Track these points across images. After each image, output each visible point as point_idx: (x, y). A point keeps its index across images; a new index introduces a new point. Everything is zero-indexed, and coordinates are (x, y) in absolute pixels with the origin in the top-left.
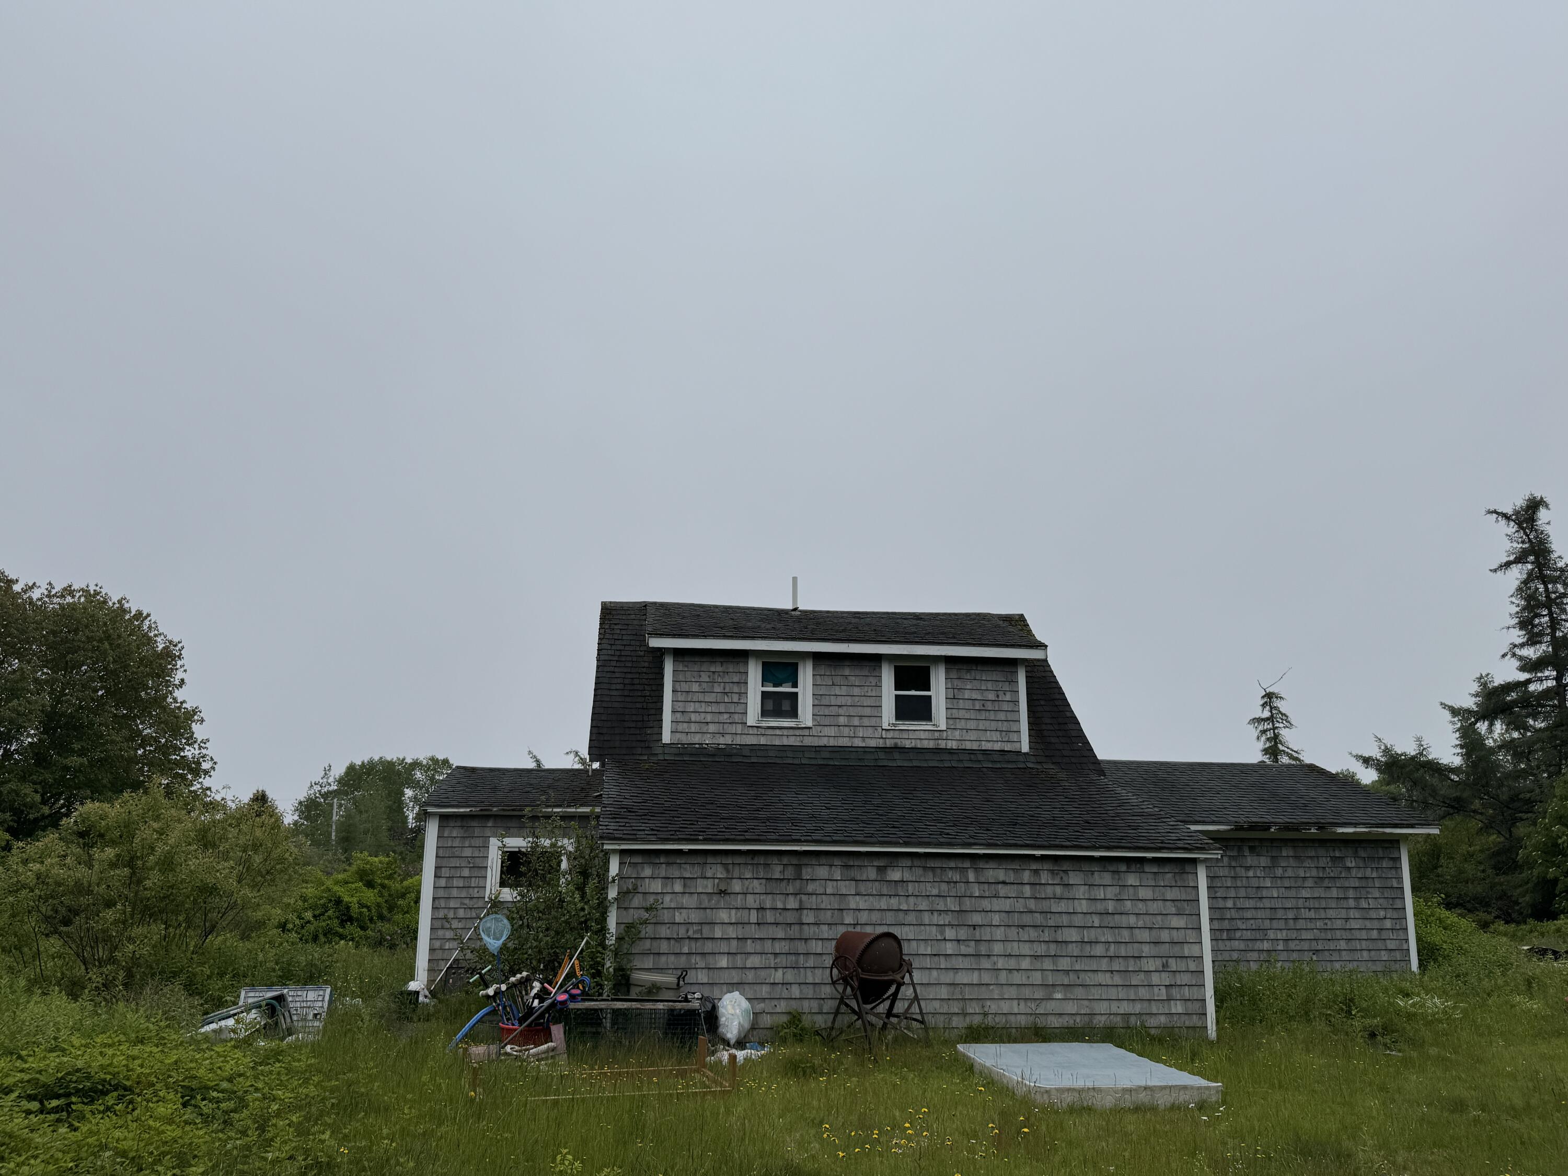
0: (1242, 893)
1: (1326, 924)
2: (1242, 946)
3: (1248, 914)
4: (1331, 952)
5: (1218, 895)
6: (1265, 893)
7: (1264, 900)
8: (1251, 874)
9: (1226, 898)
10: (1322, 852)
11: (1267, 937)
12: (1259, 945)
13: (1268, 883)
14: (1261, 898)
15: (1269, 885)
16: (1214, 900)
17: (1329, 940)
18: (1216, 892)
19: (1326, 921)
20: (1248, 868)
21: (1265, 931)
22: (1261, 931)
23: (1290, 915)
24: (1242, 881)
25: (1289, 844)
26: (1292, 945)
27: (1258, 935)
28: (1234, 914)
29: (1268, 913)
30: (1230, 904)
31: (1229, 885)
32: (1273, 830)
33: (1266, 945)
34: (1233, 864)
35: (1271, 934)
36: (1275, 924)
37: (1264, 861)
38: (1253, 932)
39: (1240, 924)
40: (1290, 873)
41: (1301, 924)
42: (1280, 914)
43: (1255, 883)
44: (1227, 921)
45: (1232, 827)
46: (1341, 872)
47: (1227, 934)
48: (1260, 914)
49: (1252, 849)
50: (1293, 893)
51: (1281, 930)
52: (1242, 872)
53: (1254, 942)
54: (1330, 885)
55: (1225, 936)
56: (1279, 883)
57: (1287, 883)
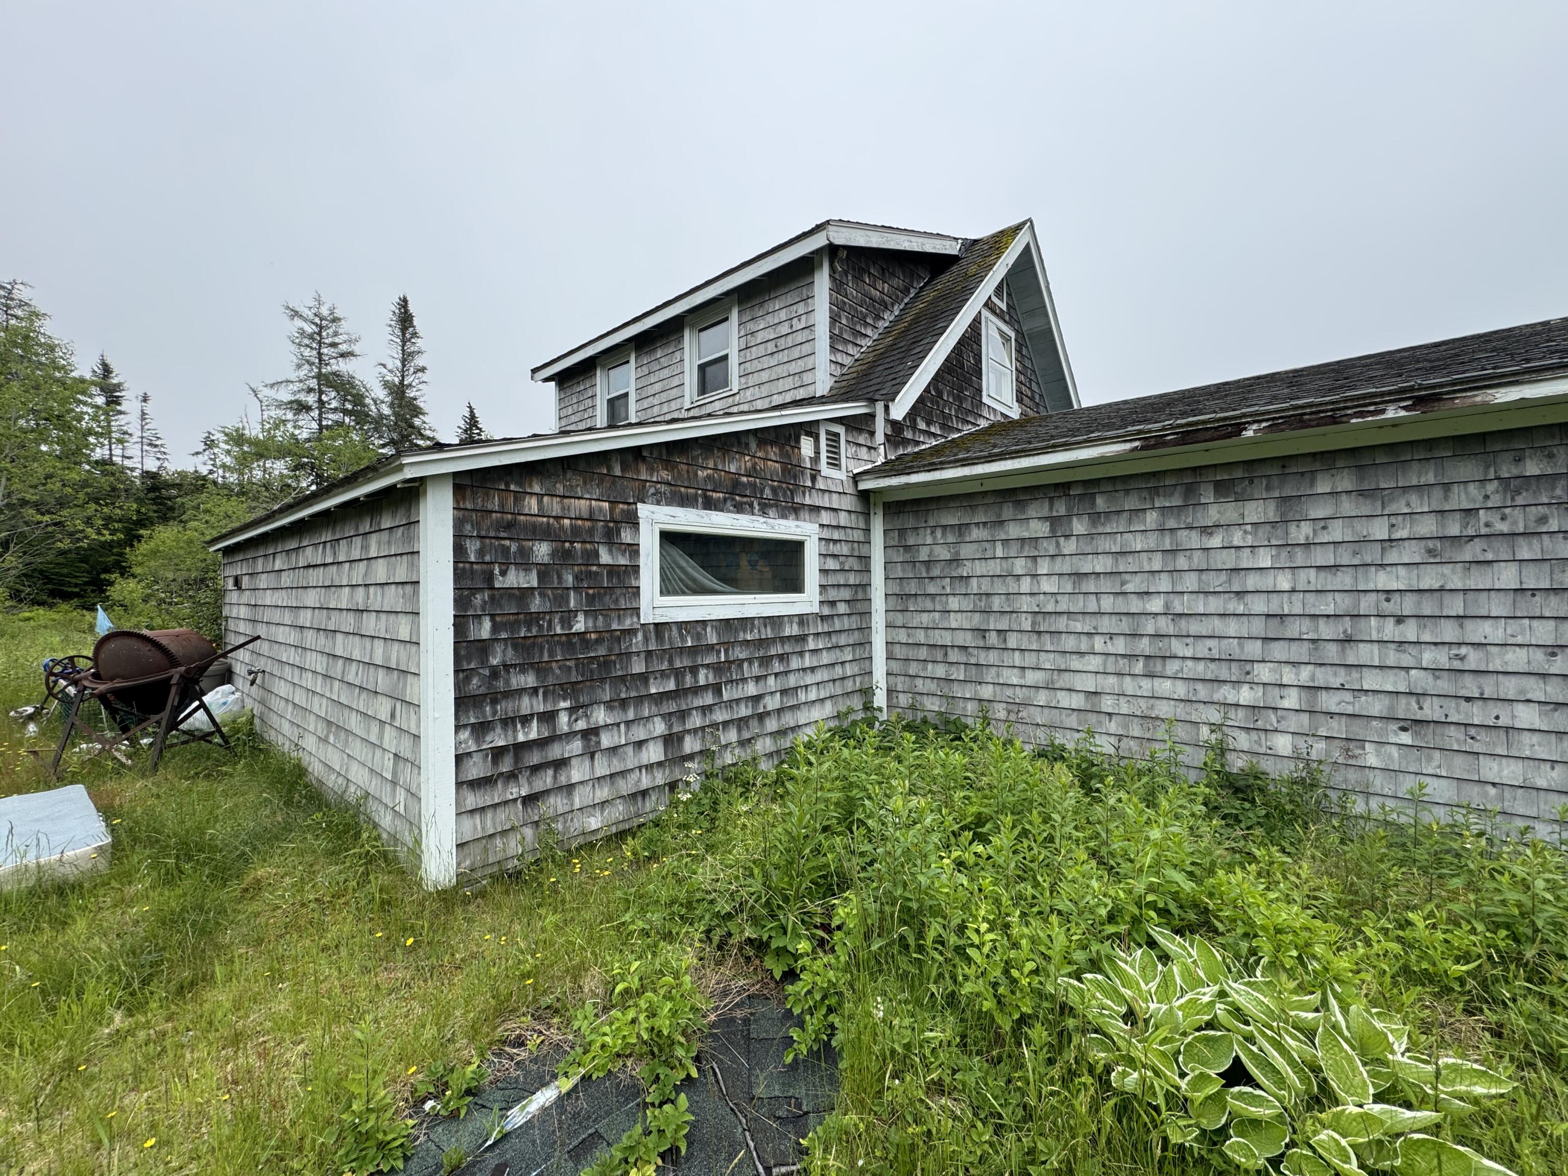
0: (1190, 582)
1: (1462, 658)
2: (1181, 690)
3: (1195, 627)
4: (1472, 731)
5: (1129, 588)
6: (1252, 582)
7: (1249, 598)
8: (1216, 541)
9: (1147, 593)
10: (1467, 469)
11: (1249, 678)
12: (1227, 694)
13: (1265, 559)
14: (1240, 594)
15: (1268, 564)
16: (1120, 598)
17: (1468, 699)
18: (1123, 583)
19: (1463, 650)
20: (1206, 530)
21: (1248, 667)
22: (1234, 665)
23: (1327, 630)
24: (1190, 558)
25: (1340, 464)
26: (1329, 702)
27: (1235, 672)
28: (1165, 625)
29: (1258, 627)
30: (1156, 605)
31: (1156, 568)
32: (1249, 433)
33: (1246, 695)
34: (1171, 523)
35: (1264, 673)
36: (1279, 651)
37: (1255, 511)
38: (1212, 666)
39: (1178, 647)
40: (1337, 532)
41: (1365, 653)
42: (1294, 628)
43: (1228, 560)
44: (1145, 641)
45: (1137, 444)
46: (1543, 520)
47: (1145, 666)
48: (1233, 627)
49: (1223, 489)
50: (1344, 580)
51: (1294, 664)
52: (1194, 540)
53: (1216, 685)
54: (1490, 556)
55: (1139, 667)
56: (1300, 558)
57: (1325, 557)
